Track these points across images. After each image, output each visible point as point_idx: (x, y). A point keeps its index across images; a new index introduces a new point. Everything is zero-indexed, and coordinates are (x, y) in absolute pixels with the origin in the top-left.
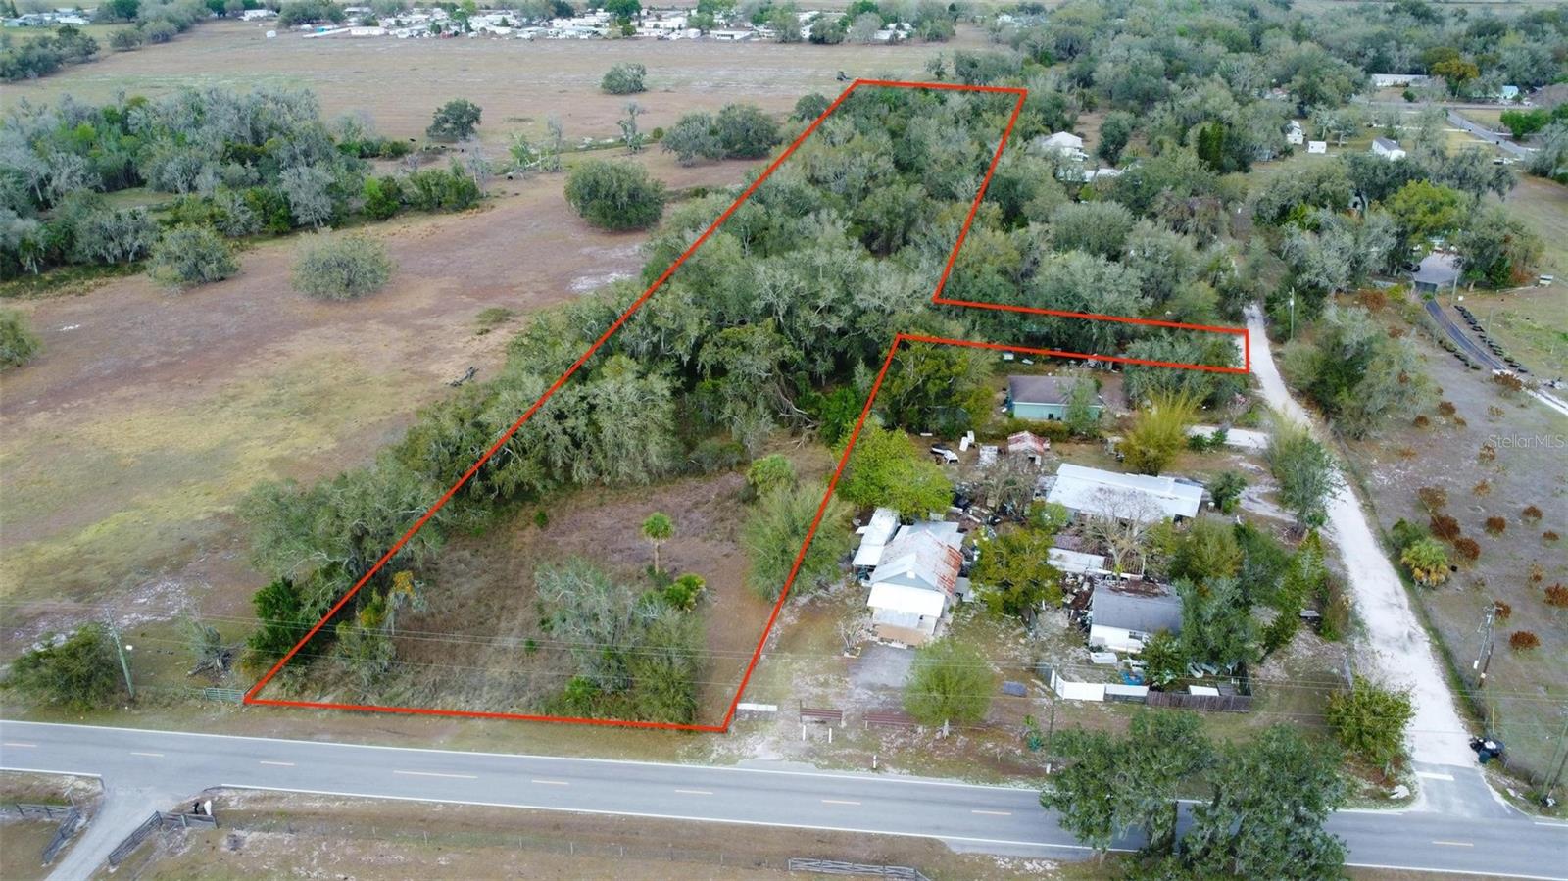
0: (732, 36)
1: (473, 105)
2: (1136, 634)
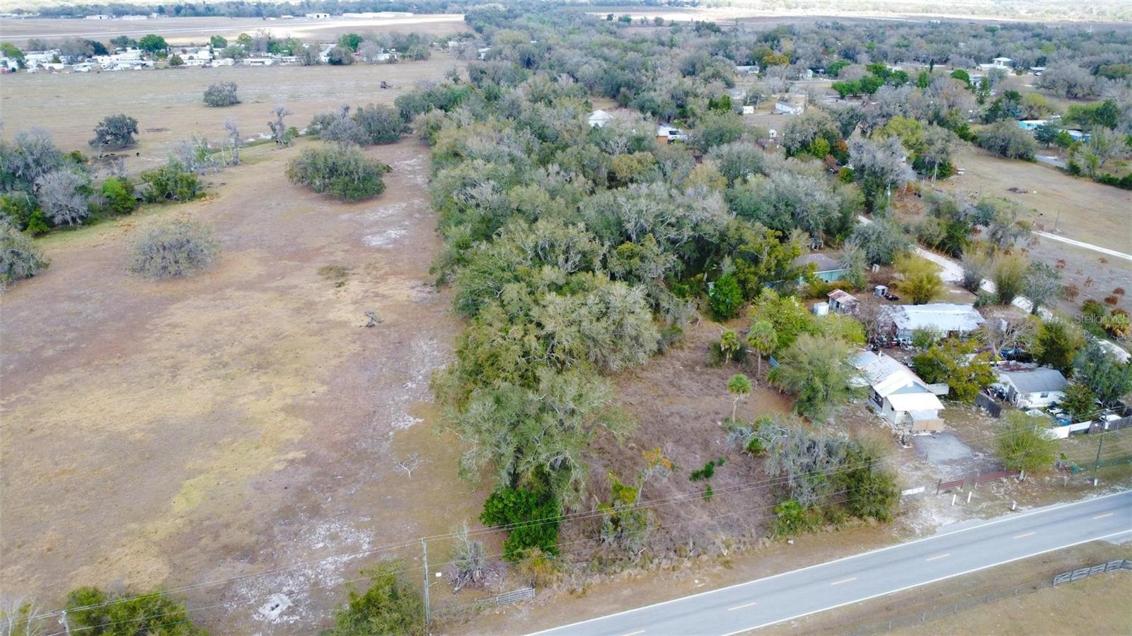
0: (263, 62)
1: (130, 119)
2: (1045, 393)
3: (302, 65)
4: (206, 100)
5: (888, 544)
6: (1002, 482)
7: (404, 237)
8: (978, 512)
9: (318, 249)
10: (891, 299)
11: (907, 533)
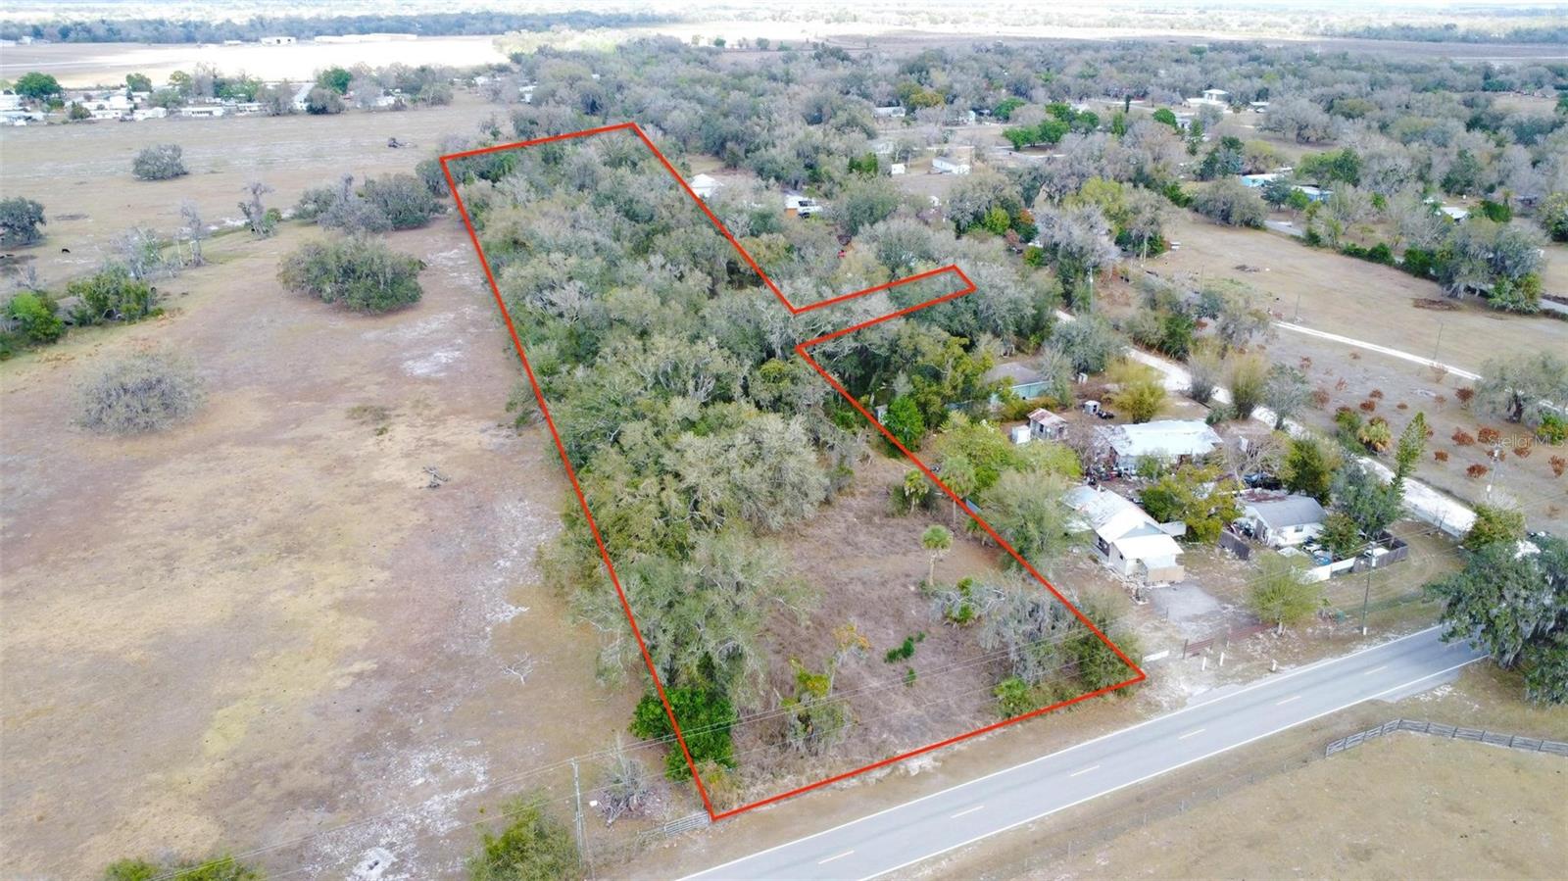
0: (211, 113)
2: (1300, 527)
3: (269, 115)
4: (137, 171)
5: (1132, 723)
6: (1258, 639)
7: (457, 360)
8: (1233, 677)
9: (342, 383)
10: (1105, 417)
11: (1153, 707)
